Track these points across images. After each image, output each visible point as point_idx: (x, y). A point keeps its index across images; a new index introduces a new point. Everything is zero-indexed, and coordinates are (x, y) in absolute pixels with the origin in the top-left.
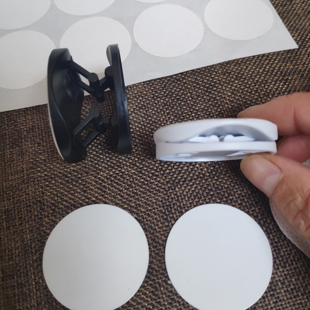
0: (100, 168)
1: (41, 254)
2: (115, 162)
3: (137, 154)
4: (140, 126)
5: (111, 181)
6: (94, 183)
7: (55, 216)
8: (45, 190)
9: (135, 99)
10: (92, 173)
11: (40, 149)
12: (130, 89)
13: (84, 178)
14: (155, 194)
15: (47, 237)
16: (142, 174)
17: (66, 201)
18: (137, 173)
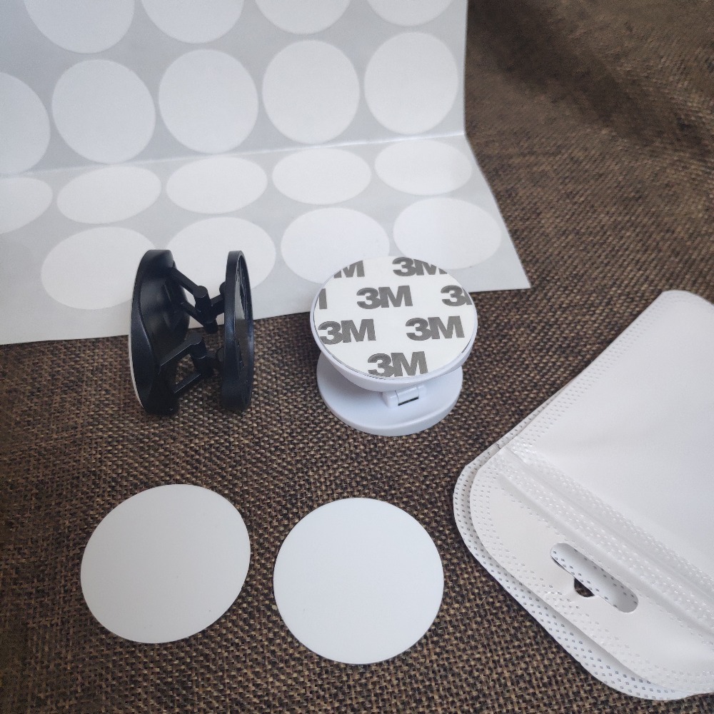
0: (196, 433)
1: (82, 549)
2: (222, 427)
3: (257, 417)
4: (270, 377)
5: (211, 453)
6: (183, 455)
7: (113, 496)
8: (105, 458)
9: (269, 338)
10: (182, 439)
11: (107, 399)
12: (262, 323)
13: (168, 446)
14: (274, 477)
15: (95, 525)
16: (260, 446)
17: (135, 477)
18: (252, 444)
